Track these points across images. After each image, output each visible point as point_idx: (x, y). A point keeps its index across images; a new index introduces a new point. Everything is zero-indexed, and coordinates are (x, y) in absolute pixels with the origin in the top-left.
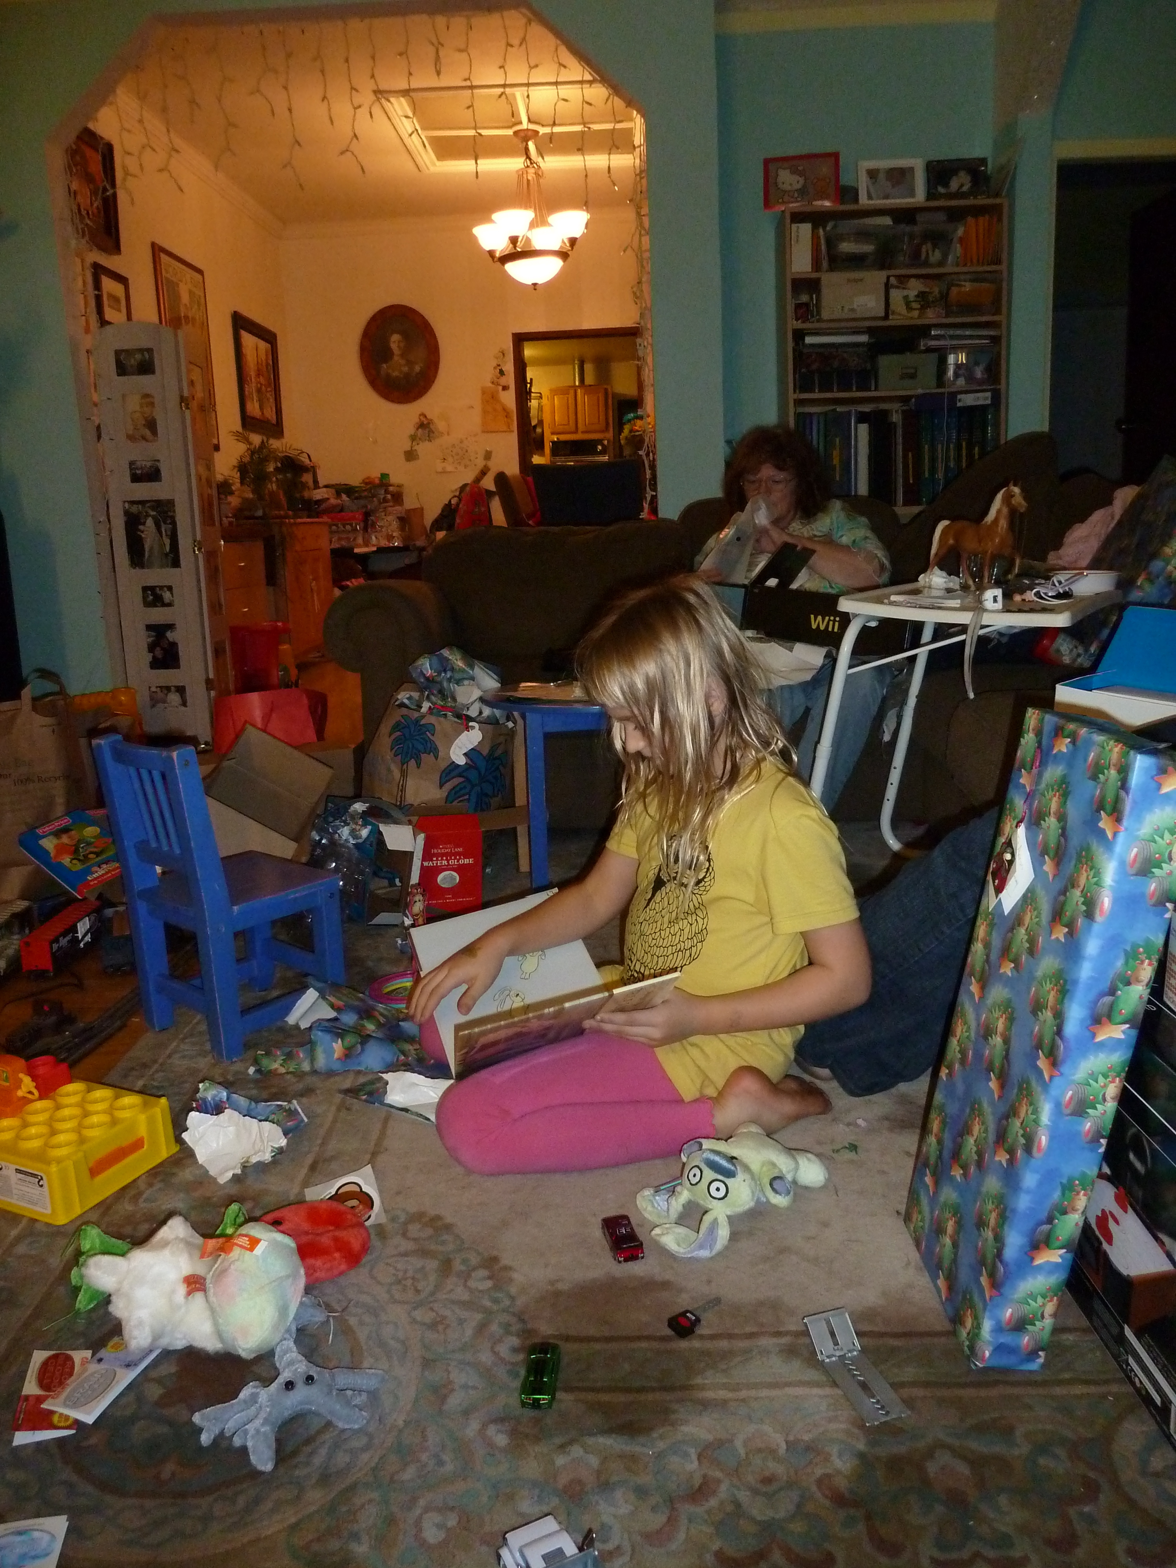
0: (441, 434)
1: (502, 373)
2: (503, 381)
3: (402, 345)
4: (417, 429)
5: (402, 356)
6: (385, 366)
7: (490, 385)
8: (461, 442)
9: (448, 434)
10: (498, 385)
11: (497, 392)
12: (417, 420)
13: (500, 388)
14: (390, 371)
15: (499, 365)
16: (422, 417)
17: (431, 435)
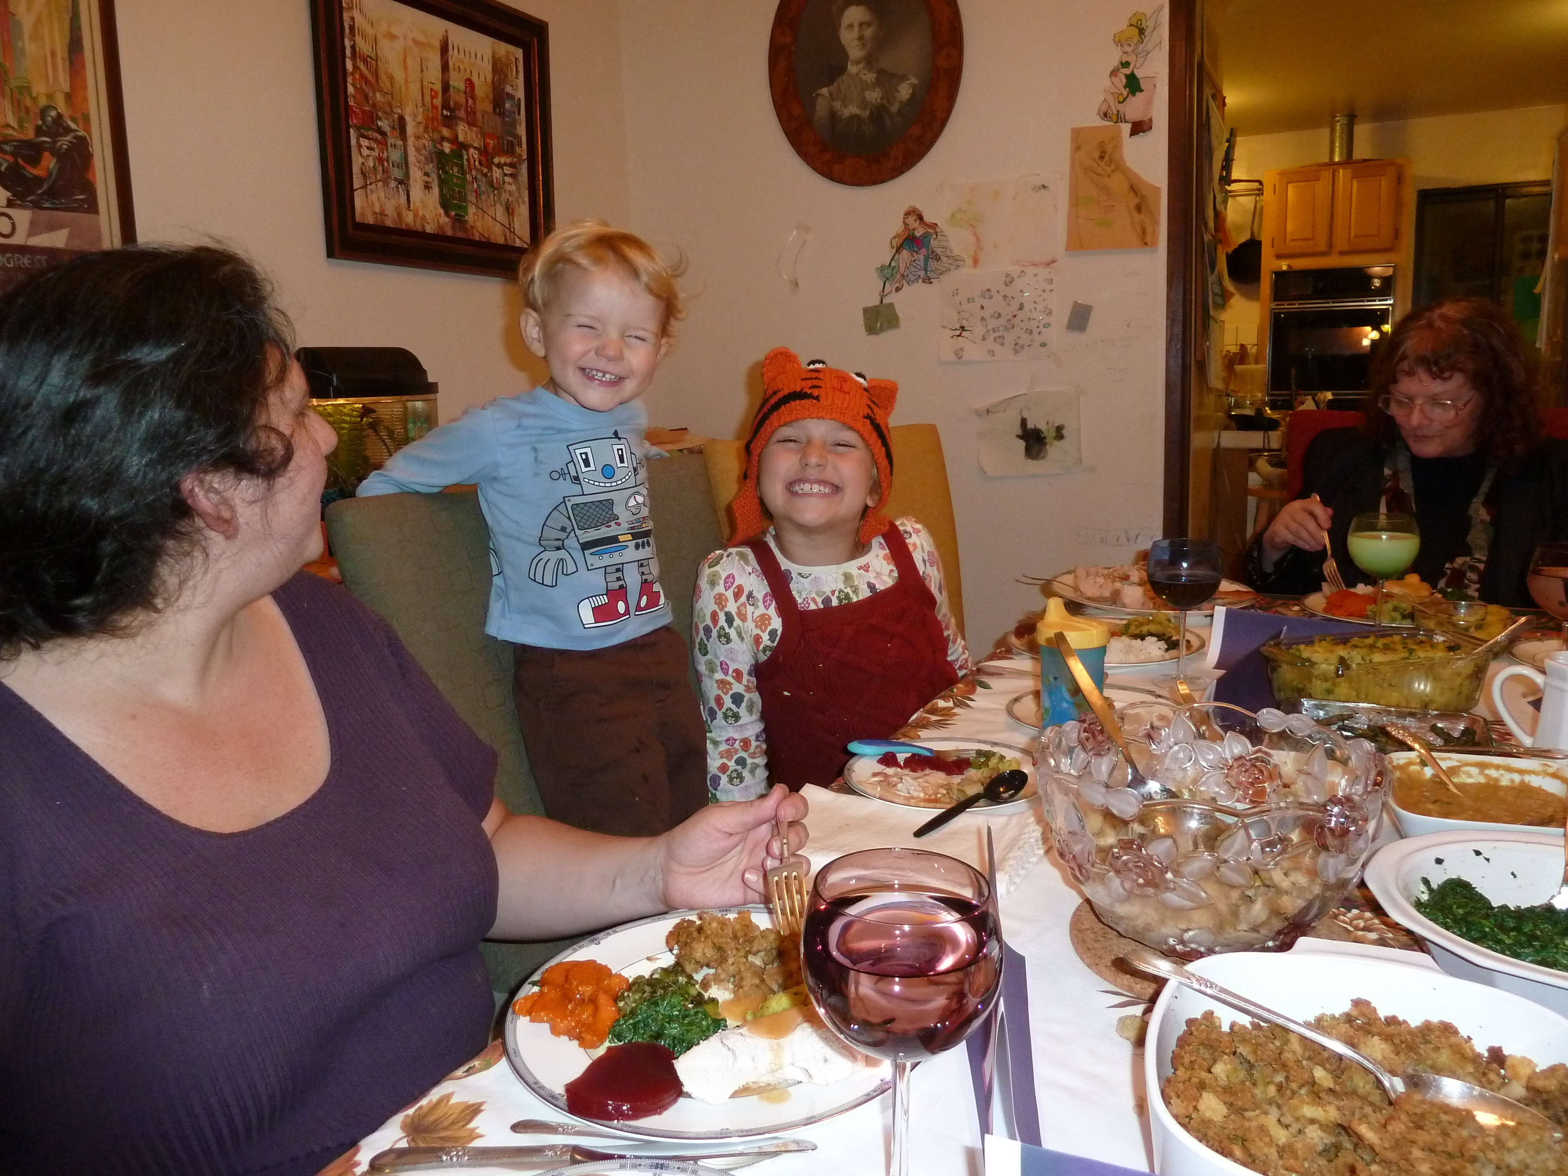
0: (957, 262)
1: (1133, 85)
2: (1134, 109)
3: (868, 32)
4: (898, 251)
5: (869, 61)
6: (825, 91)
7: (1099, 122)
8: (1009, 281)
9: (976, 262)
10: (1120, 118)
11: (1117, 140)
12: (897, 227)
13: (1126, 128)
14: (837, 105)
15: (1126, 65)
16: (911, 220)
17: (933, 264)
